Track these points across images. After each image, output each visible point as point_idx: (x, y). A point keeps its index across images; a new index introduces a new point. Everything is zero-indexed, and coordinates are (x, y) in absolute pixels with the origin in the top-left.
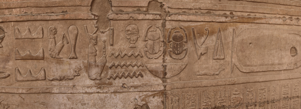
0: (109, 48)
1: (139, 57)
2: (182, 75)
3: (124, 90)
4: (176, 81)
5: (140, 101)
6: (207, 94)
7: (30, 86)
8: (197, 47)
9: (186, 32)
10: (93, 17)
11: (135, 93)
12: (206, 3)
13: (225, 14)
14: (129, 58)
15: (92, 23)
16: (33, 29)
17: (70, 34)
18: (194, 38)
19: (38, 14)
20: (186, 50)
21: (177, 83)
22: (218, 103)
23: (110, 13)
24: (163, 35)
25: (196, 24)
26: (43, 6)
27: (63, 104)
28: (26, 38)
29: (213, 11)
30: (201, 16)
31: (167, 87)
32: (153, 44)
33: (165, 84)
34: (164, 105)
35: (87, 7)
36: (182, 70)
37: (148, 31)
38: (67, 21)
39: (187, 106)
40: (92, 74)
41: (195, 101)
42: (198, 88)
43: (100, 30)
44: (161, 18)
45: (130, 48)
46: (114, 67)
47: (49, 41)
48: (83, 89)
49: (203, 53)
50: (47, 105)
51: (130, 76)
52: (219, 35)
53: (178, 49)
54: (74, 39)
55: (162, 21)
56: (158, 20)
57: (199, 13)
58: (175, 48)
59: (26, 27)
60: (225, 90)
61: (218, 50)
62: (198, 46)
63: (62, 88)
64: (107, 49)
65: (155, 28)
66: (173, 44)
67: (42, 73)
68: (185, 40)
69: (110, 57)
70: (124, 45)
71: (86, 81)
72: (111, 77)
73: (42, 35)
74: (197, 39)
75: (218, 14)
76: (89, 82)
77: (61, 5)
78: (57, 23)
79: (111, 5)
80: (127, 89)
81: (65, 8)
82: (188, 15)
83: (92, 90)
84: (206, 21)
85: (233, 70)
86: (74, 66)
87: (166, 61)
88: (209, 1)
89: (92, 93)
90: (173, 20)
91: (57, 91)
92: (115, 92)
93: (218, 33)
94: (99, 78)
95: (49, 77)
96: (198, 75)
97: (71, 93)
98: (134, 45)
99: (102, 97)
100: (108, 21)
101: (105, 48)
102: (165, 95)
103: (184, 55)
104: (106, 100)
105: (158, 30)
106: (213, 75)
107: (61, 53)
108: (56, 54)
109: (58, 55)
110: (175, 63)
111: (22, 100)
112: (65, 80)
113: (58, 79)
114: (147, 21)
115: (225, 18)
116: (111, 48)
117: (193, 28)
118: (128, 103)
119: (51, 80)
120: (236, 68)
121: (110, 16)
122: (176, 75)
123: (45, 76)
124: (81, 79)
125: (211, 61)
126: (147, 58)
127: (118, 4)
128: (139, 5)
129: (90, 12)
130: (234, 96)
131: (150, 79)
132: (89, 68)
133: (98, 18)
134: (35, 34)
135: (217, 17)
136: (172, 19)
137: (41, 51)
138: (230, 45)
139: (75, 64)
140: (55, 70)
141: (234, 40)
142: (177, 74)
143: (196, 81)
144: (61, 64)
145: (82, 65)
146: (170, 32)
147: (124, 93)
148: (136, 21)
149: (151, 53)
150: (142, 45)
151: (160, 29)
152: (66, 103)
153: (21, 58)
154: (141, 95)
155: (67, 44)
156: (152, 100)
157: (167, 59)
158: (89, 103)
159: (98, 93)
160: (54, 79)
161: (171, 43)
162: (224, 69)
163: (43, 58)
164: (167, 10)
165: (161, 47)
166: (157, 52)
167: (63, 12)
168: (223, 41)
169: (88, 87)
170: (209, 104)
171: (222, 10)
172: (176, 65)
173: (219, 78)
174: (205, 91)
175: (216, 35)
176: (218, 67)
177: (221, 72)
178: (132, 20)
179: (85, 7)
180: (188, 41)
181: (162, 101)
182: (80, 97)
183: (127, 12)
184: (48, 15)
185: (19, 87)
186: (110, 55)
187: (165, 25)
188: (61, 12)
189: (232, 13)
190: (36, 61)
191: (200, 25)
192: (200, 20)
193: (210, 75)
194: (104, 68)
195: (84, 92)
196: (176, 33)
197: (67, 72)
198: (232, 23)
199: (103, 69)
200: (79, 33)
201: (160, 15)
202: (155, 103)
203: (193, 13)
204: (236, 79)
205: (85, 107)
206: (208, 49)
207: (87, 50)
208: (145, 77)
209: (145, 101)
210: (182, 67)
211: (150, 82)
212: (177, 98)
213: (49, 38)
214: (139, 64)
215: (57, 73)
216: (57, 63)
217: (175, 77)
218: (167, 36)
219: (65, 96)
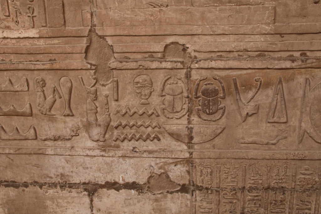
0: (113, 104)
1: (154, 116)
2: (217, 141)
3: (135, 154)
4: (207, 148)
5: (157, 169)
6: (257, 169)
7: (19, 146)
8: (241, 104)
9: (222, 85)
10: (89, 66)
11: (150, 159)
12: (256, 42)
13: (292, 56)
14: (140, 117)
15: (88, 73)
16: (15, 80)
17: (62, 87)
18: (236, 93)
19: (19, 62)
20: (222, 108)
21: (209, 151)
22: (274, 182)
23: (112, 61)
24: (187, 89)
25: (239, 72)
26: (24, 52)
27: (60, 167)
28: (7, 90)
29: (269, 53)
30: (247, 60)
31: (194, 155)
32: (172, 100)
33: (192, 150)
34: (190, 176)
35: (80, 54)
36: (217, 136)
37: (166, 84)
38: (57, 71)
39: (225, 182)
40: (93, 135)
41: (237, 177)
42: (242, 160)
43: (100, 83)
44: (184, 66)
45: (141, 105)
46: (120, 127)
47: (36, 95)
48: (83, 151)
49: (250, 114)
50: (41, 167)
51: (142, 138)
52: (279, 89)
53: (211, 108)
54: (68, 93)
55: (185, 70)
56: (179, 69)
57: (244, 57)
58: (206, 106)
59: (6, 77)
60: (287, 166)
61: (277, 110)
62: (243, 103)
63: (58, 149)
64: (111, 105)
65: (176, 79)
66: (203, 100)
67: (32, 131)
68: (222, 95)
69: (115, 114)
70: (133, 100)
71: (86, 142)
72: (117, 139)
73: (27, 87)
74: (240, 94)
75: (278, 57)
76: (90, 144)
77: (47, 51)
78: (45, 73)
79: (113, 51)
80: (139, 154)
81: (53, 56)
82: (226, 60)
83: (95, 153)
84: (257, 67)
85: (302, 140)
86: (70, 125)
87: (193, 122)
88: (262, 39)
89: (95, 156)
90: (202, 68)
91: (52, 153)
92: (124, 157)
93: (278, 85)
94: (102, 139)
95: (40, 136)
96: (243, 143)
97: (69, 155)
98: (146, 100)
99: (108, 162)
100: (110, 71)
101: (108, 103)
102: (192, 164)
103: (221, 115)
104: (113, 164)
105: (180, 82)
106: (267, 144)
107: (53, 109)
108: (47, 110)
109: (50, 111)
110: (206, 125)
111: (11, 161)
112: (61, 140)
113: (52, 139)
114: (164, 70)
115: (291, 62)
116: (115, 104)
117: (235, 78)
118: (142, 170)
119: (43, 139)
120: (308, 136)
121: (111, 64)
122: (208, 141)
123: (36, 136)
124: (80, 139)
125: (264, 125)
126: (164, 118)
127: (122, 49)
128: (151, 50)
129: (85, 60)
130: (303, 176)
131: (170, 144)
132: (89, 127)
133: (96, 68)
134: (18, 87)
135: (276, 62)
136: (201, 66)
137: (28, 106)
138: (299, 103)
139: (71, 122)
140: (47, 128)
141: (306, 94)
142: (210, 141)
143: (239, 150)
144: (54, 122)
145: (80, 124)
146: (198, 85)
147: (135, 159)
148: (148, 70)
149: (170, 112)
150: (158, 101)
151: (183, 82)
152: (65, 166)
153: (3, 114)
154: (158, 162)
155: (60, 98)
156: (173, 169)
157: (193, 120)
158: (93, 168)
159: (102, 156)
160: (47, 138)
161: (200, 99)
162: (286, 138)
163: (31, 115)
164: (193, 54)
165: (185, 104)
166: (179, 111)
167: (50, 60)
168: (286, 97)
169: (90, 149)
170: (258, 182)
171: (285, 50)
172: (207, 128)
173: (276, 148)
174: (252, 165)
175: (273, 88)
176: (275, 133)
177: (281, 141)
178: (142, 70)
179: (78, 54)
180: (226, 97)
181: (187, 170)
182: (81, 160)
183: (135, 60)
184: (32, 63)
185: (6, 147)
186: (115, 113)
187: (190, 75)
188: (48, 60)
189: (305, 54)
190: (22, 117)
191: (247, 74)
192: (245, 67)
193: (261, 143)
194: (107, 127)
195: (85, 155)
196: (208, 86)
197: (62, 131)
198: (303, 70)
199: (107, 129)
200: (73, 86)
201: (182, 63)
202: (177, 172)
203: (235, 57)
204: (307, 152)
205: (87, 171)
206: (260, 108)
207: (85, 106)
208: (163, 140)
209: (164, 169)
210: (216, 131)
211: (170, 147)
212: (209, 170)
213: (37, 91)
214: (154, 124)
215: (50, 133)
216: (49, 120)
217: (205, 143)
218: (194, 90)
219: (63, 158)
